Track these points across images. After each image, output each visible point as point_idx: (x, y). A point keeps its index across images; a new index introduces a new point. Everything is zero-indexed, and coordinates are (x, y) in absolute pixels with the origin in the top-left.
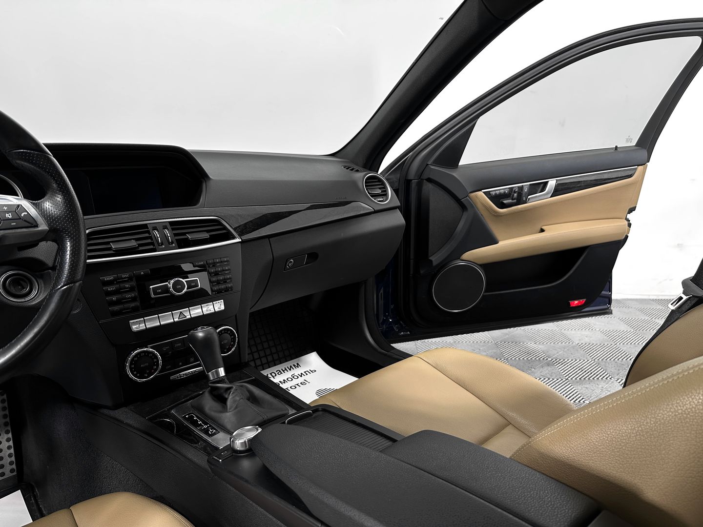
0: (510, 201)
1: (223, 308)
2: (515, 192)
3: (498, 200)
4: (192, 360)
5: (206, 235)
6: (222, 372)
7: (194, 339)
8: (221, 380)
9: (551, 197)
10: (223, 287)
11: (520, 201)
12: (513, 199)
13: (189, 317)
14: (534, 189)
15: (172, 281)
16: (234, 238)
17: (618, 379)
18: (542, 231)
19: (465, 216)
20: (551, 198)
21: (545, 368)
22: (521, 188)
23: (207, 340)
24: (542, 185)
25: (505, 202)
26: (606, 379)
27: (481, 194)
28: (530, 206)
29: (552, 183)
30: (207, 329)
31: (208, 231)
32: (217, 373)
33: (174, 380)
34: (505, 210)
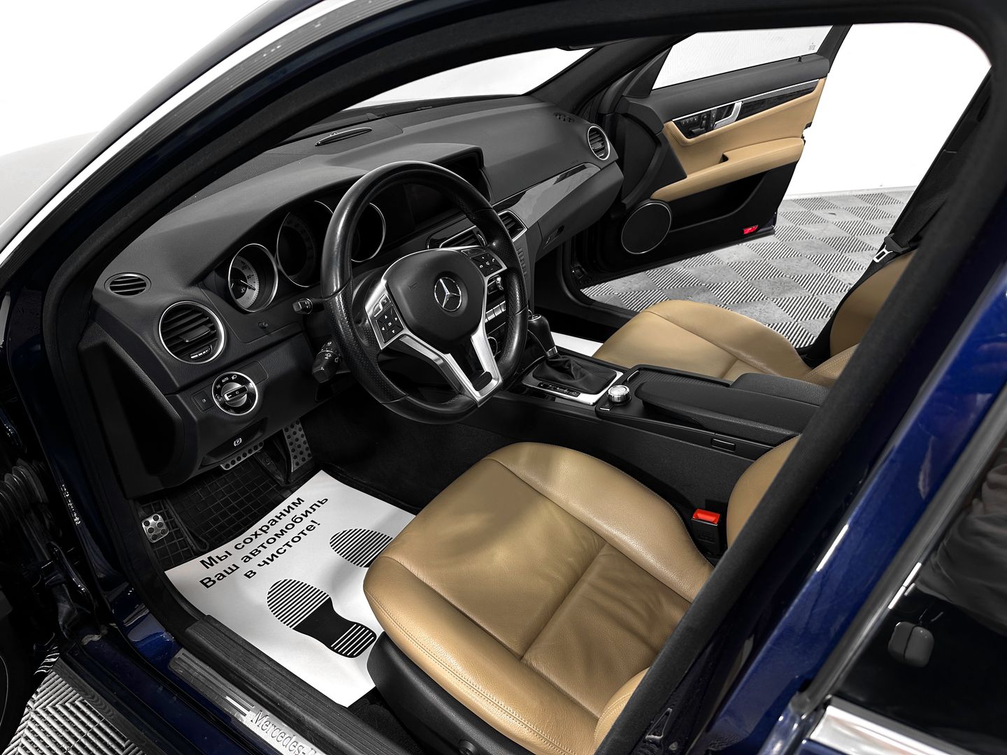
0: (698, 129)
2: (703, 119)
3: (688, 129)
9: (737, 120)
11: (708, 129)
12: (701, 128)
14: (721, 114)
17: (774, 299)
18: (725, 159)
19: (658, 151)
20: (737, 122)
21: (702, 295)
22: (709, 114)
24: (729, 108)
25: (693, 130)
26: (763, 299)
27: (672, 124)
28: (716, 133)
29: (738, 105)
34: (693, 140)
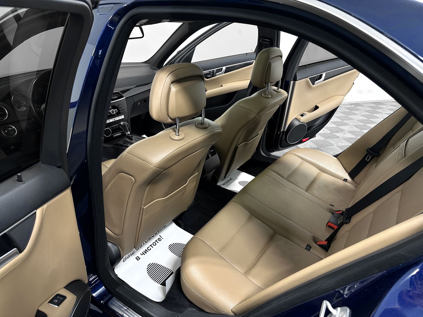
0: (210, 76)
1: (124, 117)
2: (211, 73)
3: (206, 76)
4: (118, 131)
5: (116, 97)
6: (129, 133)
7: (121, 125)
8: (129, 135)
10: (123, 111)
11: (213, 76)
12: (211, 75)
13: (116, 120)
14: (218, 71)
15: (111, 111)
16: (123, 97)
18: (222, 86)
20: (225, 74)
22: (213, 71)
23: (124, 125)
24: (221, 69)
25: (208, 76)
28: (217, 77)
29: (224, 68)
30: (123, 122)
31: (116, 96)
32: (128, 133)
33: (114, 137)
34: (208, 79)
